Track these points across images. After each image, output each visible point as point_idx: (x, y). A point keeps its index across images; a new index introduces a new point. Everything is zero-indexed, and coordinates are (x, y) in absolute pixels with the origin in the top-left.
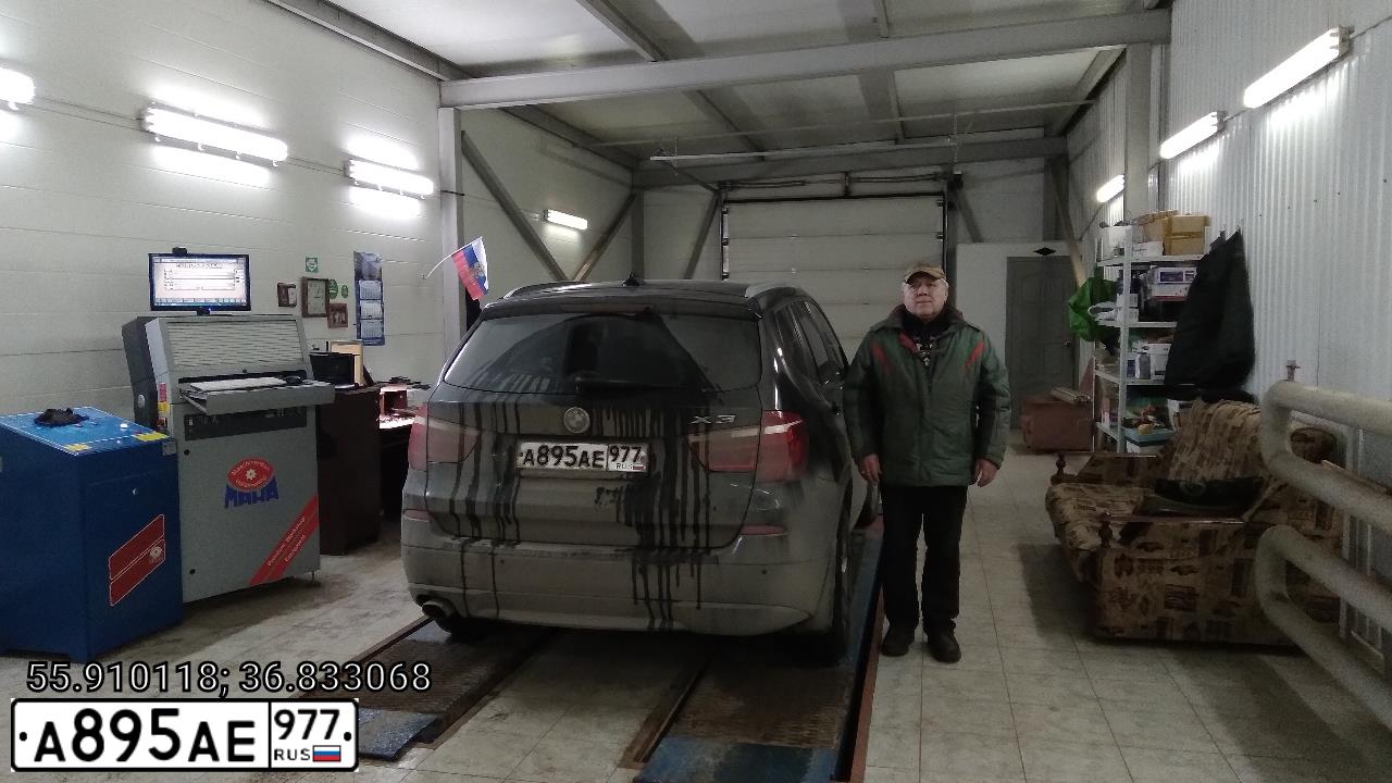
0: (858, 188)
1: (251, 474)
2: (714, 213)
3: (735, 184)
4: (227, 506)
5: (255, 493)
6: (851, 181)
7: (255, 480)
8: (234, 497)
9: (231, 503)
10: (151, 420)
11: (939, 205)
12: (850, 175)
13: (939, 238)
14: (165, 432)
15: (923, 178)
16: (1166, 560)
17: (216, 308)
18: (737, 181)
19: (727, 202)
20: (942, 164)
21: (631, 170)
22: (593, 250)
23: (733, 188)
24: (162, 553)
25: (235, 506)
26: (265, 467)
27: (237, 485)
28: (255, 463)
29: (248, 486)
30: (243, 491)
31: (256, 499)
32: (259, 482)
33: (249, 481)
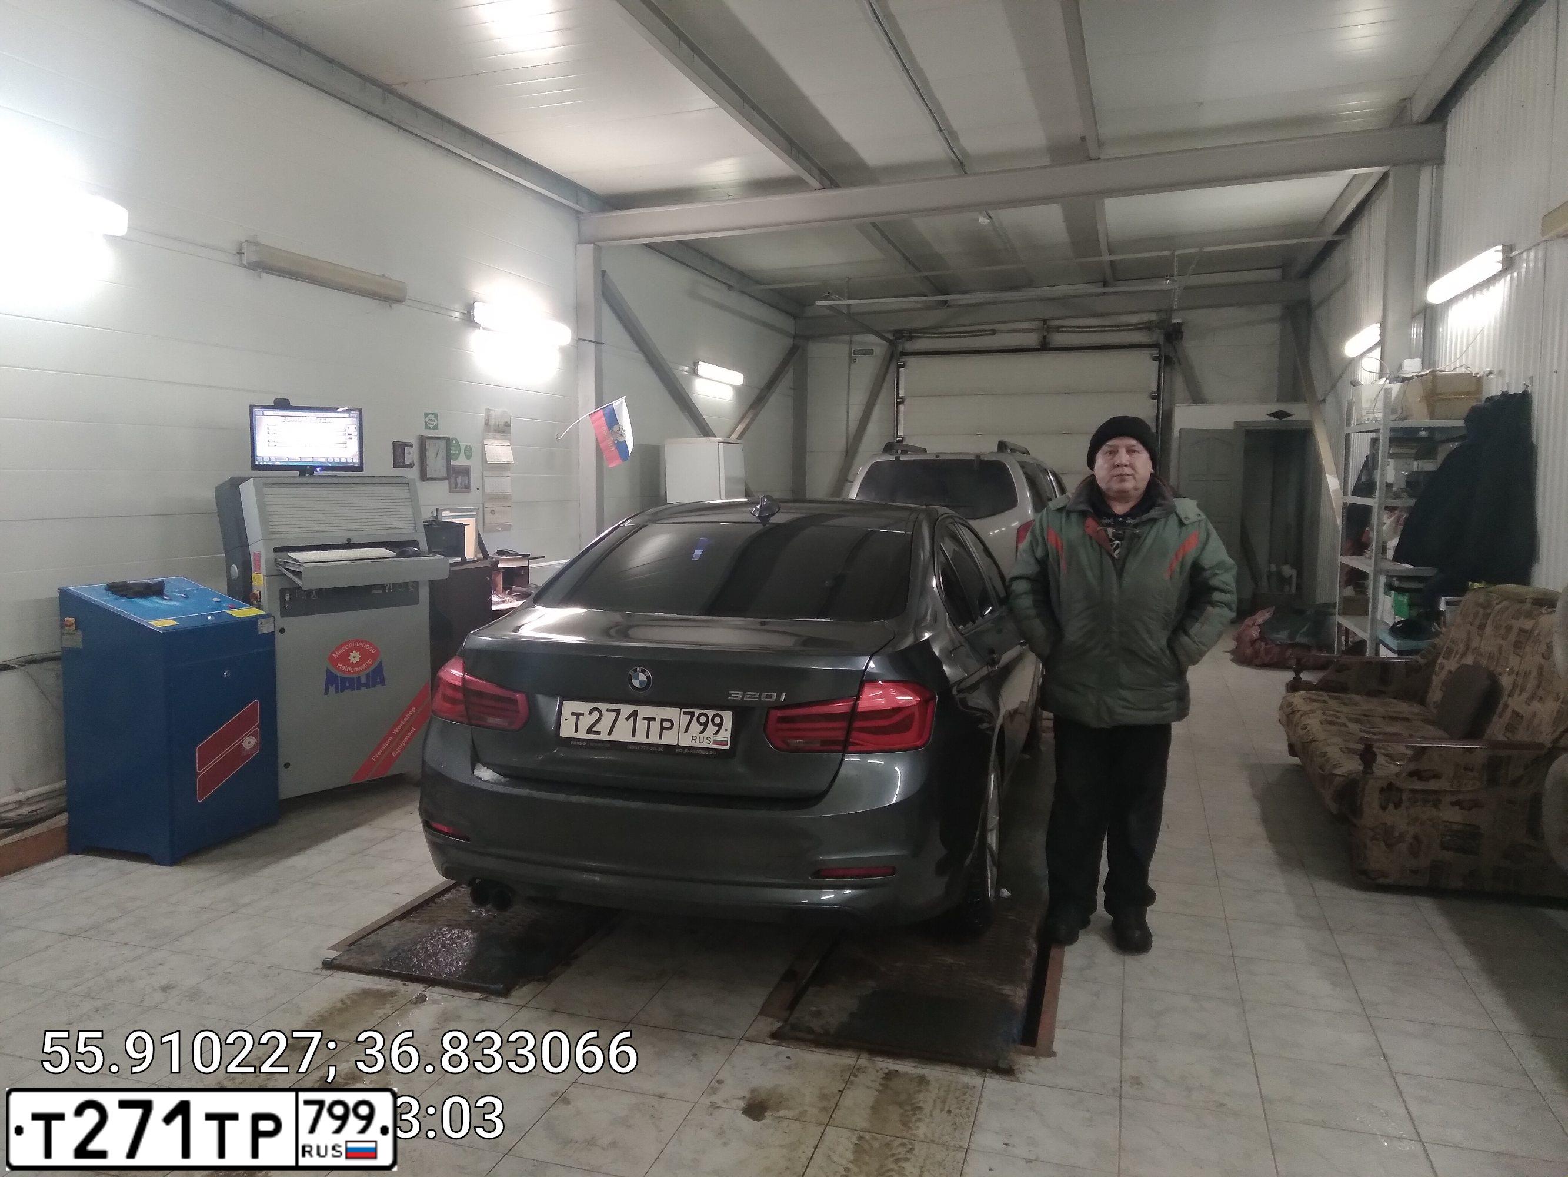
0: (1059, 339)
1: (355, 657)
2: (887, 368)
3: (912, 334)
4: (326, 692)
5: (359, 678)
6: (1049, 329)
7: (358, 664)
8: (333, 681)
9: (332, 689)
10: (244, 592)
11: (1155, 359)
12: (1048, 323)
13: (1153, 398)
14: (259, 607)
15: (1136, 327)
16: (1446, 791)
17: (325, 468)
18: (915, 330)
19: (904, 354)
20: (1158, 311)
21: (795, 317)
22: (749, 409)
23: (911, 338)
24: (257, 743)
25: (336, 692)
26: (371, 649)
27: (339, 669)
28: (360, 645)
29: (352, 670)
30: (346, 676)
31: (360, 685)
32: (364, 666)
33: (352, 665)
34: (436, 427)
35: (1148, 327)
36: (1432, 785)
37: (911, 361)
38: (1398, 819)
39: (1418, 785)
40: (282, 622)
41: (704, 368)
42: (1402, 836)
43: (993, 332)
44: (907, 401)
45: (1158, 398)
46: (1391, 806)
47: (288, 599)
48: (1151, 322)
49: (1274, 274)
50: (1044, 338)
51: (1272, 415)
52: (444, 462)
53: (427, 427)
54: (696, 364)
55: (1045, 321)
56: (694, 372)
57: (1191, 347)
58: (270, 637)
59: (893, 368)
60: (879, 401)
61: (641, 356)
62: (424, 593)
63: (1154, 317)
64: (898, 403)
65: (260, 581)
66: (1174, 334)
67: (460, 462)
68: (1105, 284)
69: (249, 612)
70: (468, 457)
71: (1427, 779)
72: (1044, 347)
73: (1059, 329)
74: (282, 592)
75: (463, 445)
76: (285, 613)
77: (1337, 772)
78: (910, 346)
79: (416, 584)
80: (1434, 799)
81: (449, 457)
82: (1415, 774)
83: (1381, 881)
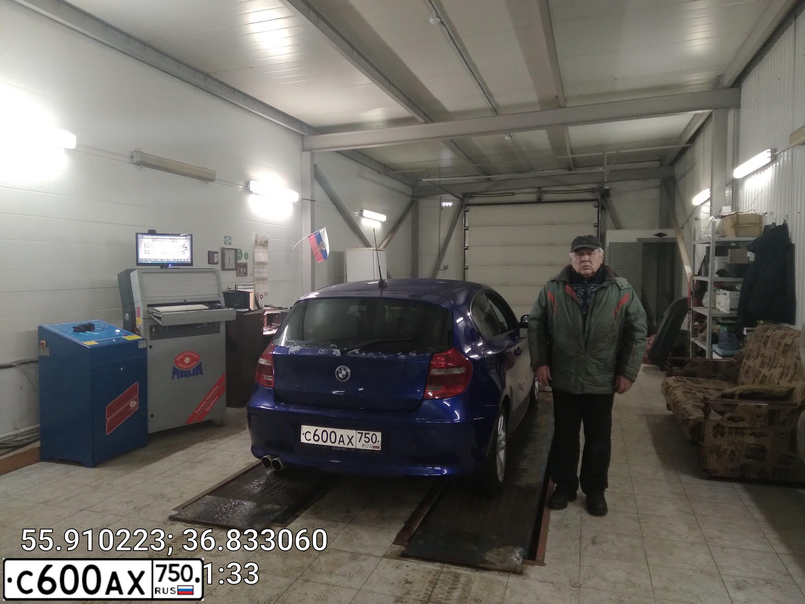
0: (546, 197)
1: (187, 360)
2: (460, 212)
3: (471, 195)
4: (173, 378)
5: (189, 371)
6: (542, 192)
7: (189, 364)
8: (177, 373)
9: (176, 377)
10: (131, 327)
11: (596, 207)
12: (541, 189)
13: (595, 226)
14: (139, 335)
15: (586, 191)
16: (747, 428)
17: (173, 264)
18: (474, 193)
19: (468, 205)
20: (597, 183)
21: (413, 187)
22: (389, 233)
23: (471, 197)
24: (137, 404)
25: (178, 378)
26: (196, 356)
27: (179, 366)
28: (190, 354)
29: (186, 367)
30: (183, 370)
31: (190, 375)
32: (192, 365)
33: (186, 364)
34: (230, 244)
35: (593, 190)
36: (741, 425)
37: (472, 209)
38: (723, 442)
39: (733, 425)
40: (151, 343)
41: (366, 213)
42: (725, 451)
43: (513, 194)
44: (470, 229)
45: (598, 226)
46: (719, 436)
47: (154, 330)
48: (593, 188)
49: (657, 164)
50: (539, 196)
51: (657, 235)
52: (234, 261)
53: (225, 244)
54: (362, 211)
55: (539, 188)
56: (361, 215)
57: (615, 201)
58: (145, 349)
59: (462, 213)
60: (456, 229)
61: (334, 207)
62: (223, 328)
63: (594, 186)
64: (465, 230)
65: (140, 322)
66: (605, 194)
67: (243, 261)
68: (570, 169)
69: (135, 337)
70: (246, 258)
71: (738, 422)
72: (539, 201)
73: (547, 192)
74: (151, 327)
75: (243, 253)
76: (152, 338)
77: (691, 418)
78: (471, 201)
79: (219, 323)
80: (740, 432)
81: (236, 258)
82: (731, 419)
83: (714, 475)
